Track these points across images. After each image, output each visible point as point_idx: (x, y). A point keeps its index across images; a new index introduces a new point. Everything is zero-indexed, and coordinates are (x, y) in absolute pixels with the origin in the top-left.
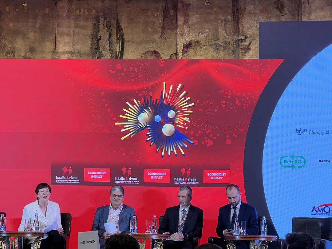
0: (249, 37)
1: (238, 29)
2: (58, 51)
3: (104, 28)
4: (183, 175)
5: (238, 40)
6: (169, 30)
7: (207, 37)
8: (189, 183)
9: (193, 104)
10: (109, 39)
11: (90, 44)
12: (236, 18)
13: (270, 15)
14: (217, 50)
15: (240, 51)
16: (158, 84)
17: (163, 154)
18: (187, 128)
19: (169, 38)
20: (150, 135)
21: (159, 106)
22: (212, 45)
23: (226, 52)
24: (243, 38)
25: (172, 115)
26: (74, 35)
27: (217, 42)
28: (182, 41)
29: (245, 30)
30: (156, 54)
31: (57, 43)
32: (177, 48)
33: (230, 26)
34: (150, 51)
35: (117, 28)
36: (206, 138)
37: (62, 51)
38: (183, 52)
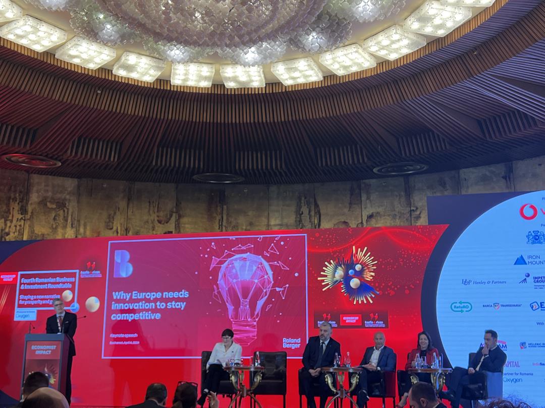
0: (419, 208)
1: (410, 202)
2: (270, 224)
3: (305, 206)
4: (372, 319)
5: (411, 211)
6: (355, 205)
7: (385, 209)
8: (377, 325)
10: (309, 213)
11: (294, 218)
12: (408, 194)
13: (435, 191)
14: (394, 219)
15: (412, 219)
16: (349, 247)
18: (373, 281)
19: (355, 211)
22: (389, 215)
23: (401, 220)
24: (415, 209)
26: (282, 212)
27: (393, 213)
28: (365, 214)
29: (416, 203)
30: (346, 223)
31: (270, 218)
32: (362, 218)
33: (403, 199)
34: (341, 222)
35: (315, 205)
36: (388, 289)
37: (273, 224)
38: (367, 221)
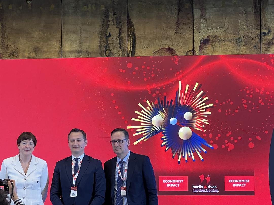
0: (272, 30)
1: (260, 22)
2: (64, 50)
3: (114, 25)
4: (201, 182)
6: (184, 25)
7: (226, 31)
8: (208, 191)
9: (211, 105)
10: (119, 35)
11: (98, 42)
12: (258, 10)
14: (237, 45)
15: (263, 46)
16: (173, 83)
17: (179, 160)
18: (205, 131)
19: (185, 33)
20: (165, 140)
21: (174, 107)
22: (231, 40)
23: (247, 47)
24: (266, 31)
25: (189, 117)
26: (81, 33)
27: (237, 37)
28: (199, 37)
29: (268, 23)
30: (171, 51)
31: (63, 42)
32: (194, 44)
33: (251, 18)
34: (164, 48)
35: (128, 24)
36: (226, 141)
37: (68, 50)
38: (200, 48)
